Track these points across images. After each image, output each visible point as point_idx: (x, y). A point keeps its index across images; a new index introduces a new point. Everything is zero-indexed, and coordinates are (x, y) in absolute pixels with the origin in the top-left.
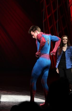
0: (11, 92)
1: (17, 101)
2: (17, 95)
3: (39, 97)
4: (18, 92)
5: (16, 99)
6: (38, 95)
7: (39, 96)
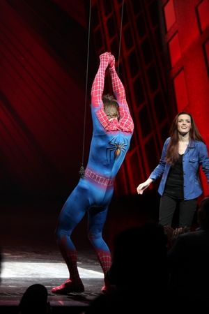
0: (21, 254)
1: (37, 277)
2: (38, 262)
3: (92, 266)
4: (40, 255)
5: (35, 272)
6: (89, 261)
7: (92, 264)
